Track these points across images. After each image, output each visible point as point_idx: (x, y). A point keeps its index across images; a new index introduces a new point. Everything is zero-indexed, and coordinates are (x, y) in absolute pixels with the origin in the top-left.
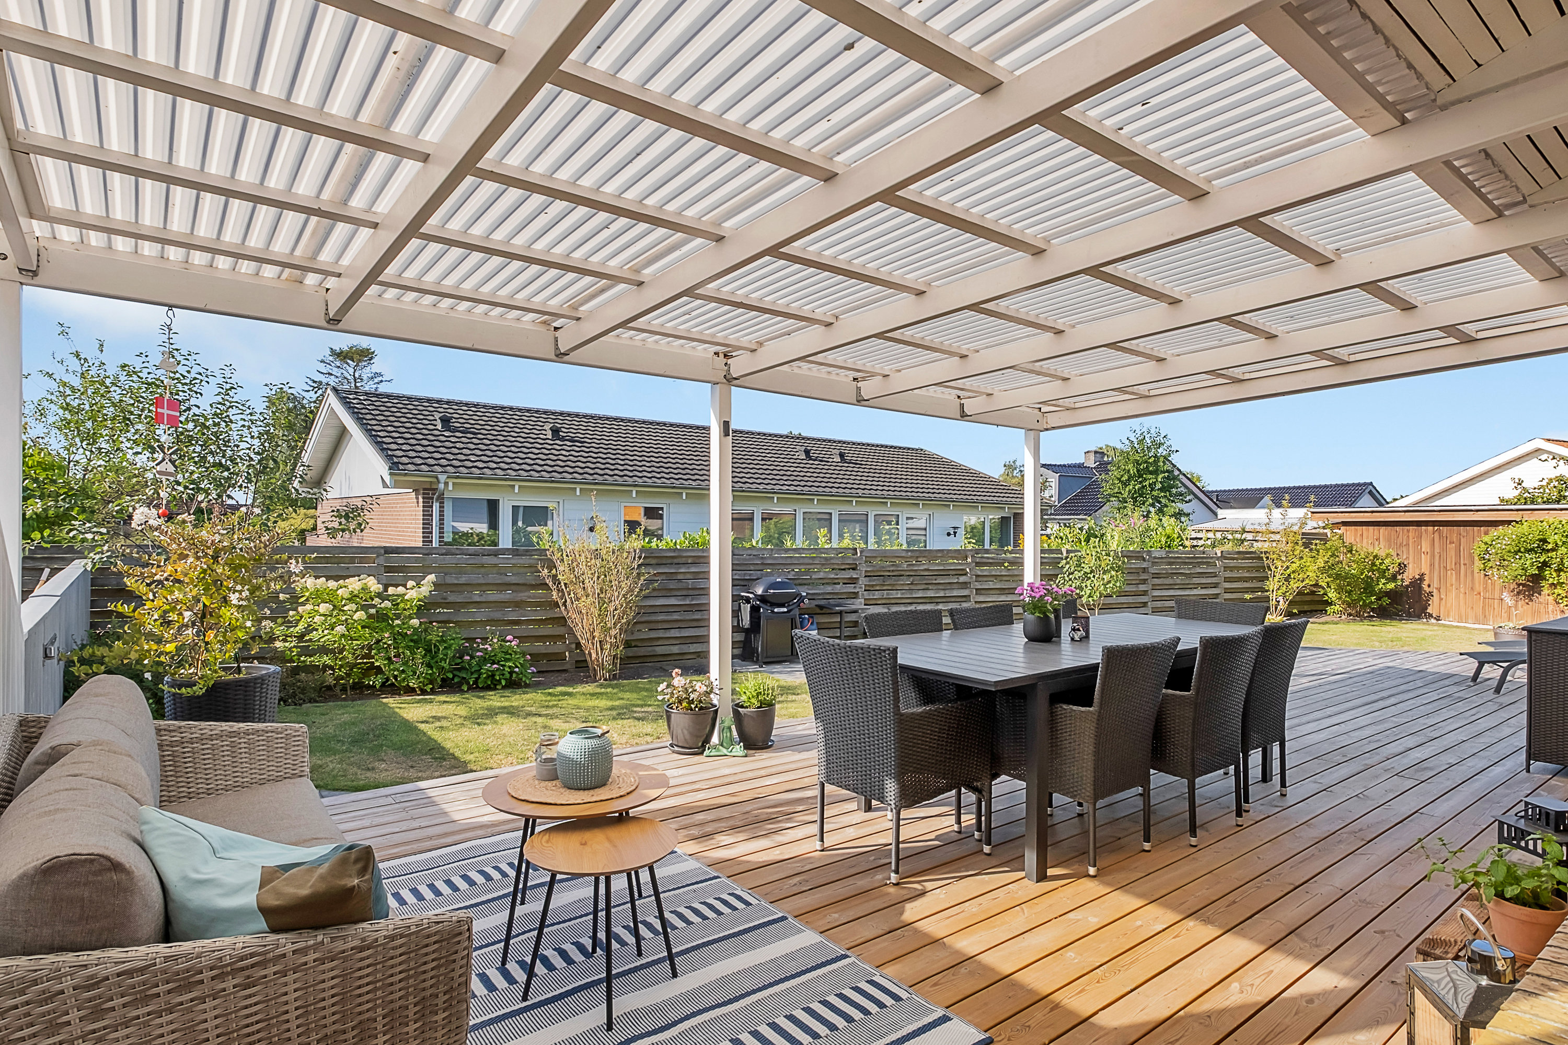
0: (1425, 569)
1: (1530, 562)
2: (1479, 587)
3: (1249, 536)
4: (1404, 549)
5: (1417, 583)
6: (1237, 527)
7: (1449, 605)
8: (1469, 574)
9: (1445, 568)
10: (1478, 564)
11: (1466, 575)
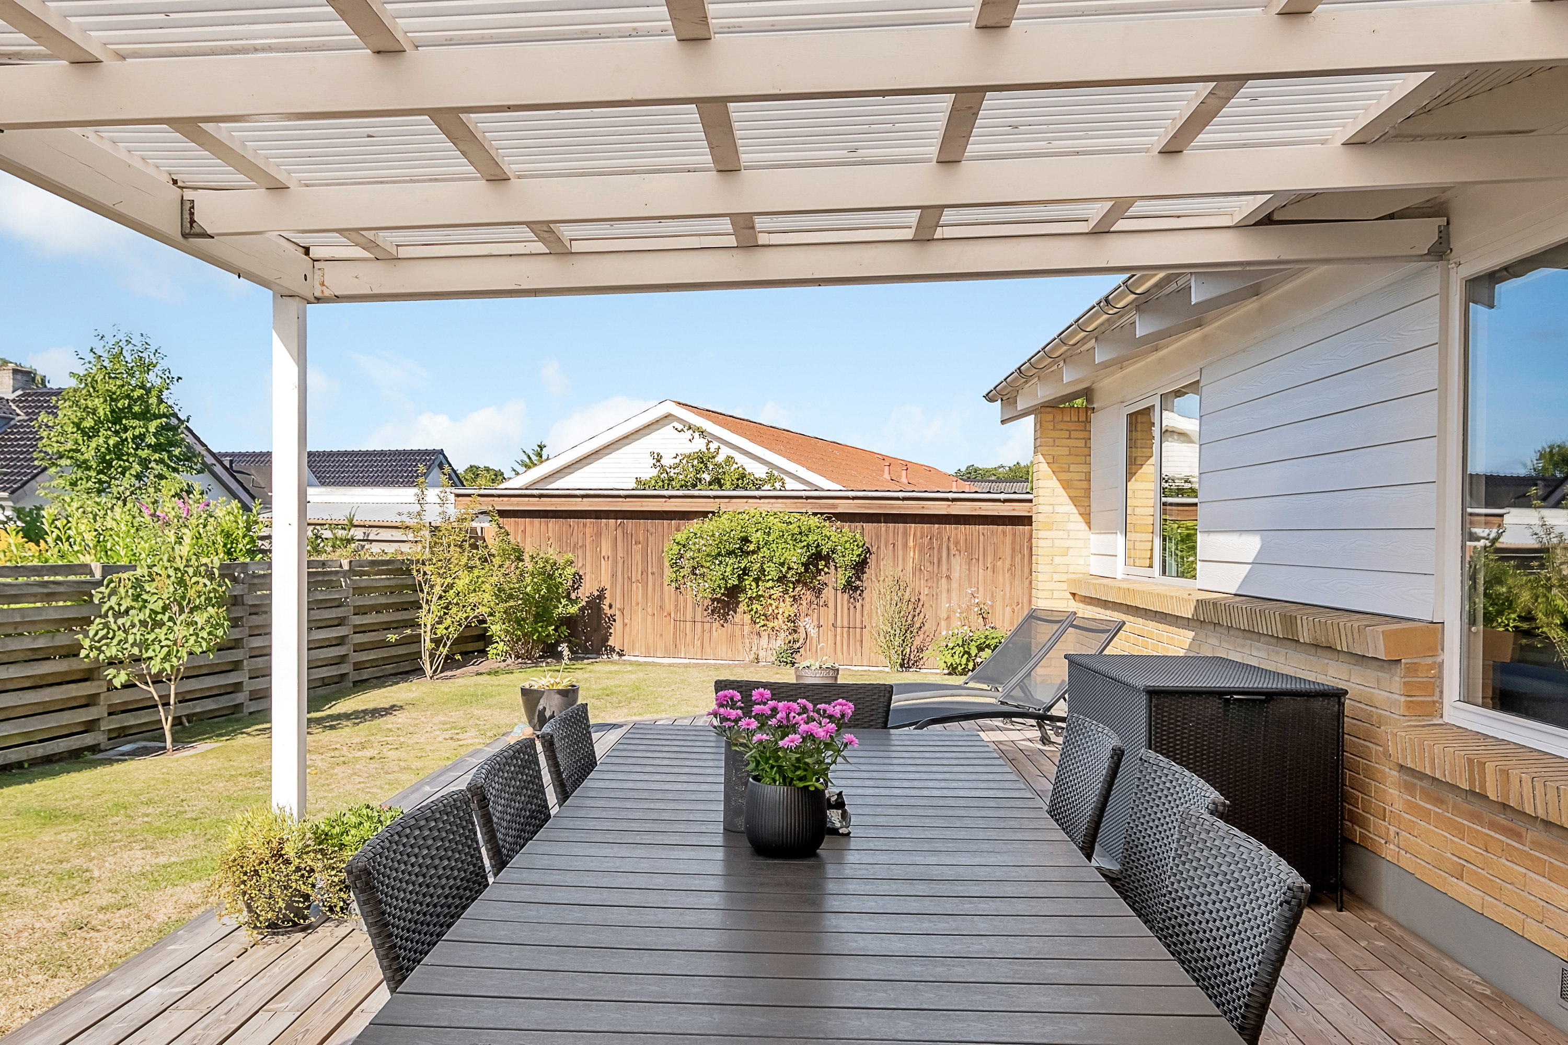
0: (606, 583)
1: (730, 567)
2: (669, 606)
3: (359, 533)
4: (580, 552)
5: (595, 603)
6: (340, 516)
7: (634, 633)
8: (658, 588)
9: (630, 579)
10: (669, 573)
11: (654, 589)
